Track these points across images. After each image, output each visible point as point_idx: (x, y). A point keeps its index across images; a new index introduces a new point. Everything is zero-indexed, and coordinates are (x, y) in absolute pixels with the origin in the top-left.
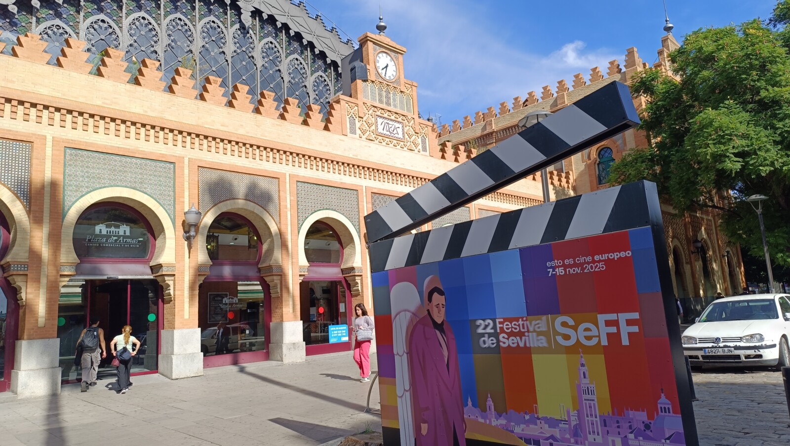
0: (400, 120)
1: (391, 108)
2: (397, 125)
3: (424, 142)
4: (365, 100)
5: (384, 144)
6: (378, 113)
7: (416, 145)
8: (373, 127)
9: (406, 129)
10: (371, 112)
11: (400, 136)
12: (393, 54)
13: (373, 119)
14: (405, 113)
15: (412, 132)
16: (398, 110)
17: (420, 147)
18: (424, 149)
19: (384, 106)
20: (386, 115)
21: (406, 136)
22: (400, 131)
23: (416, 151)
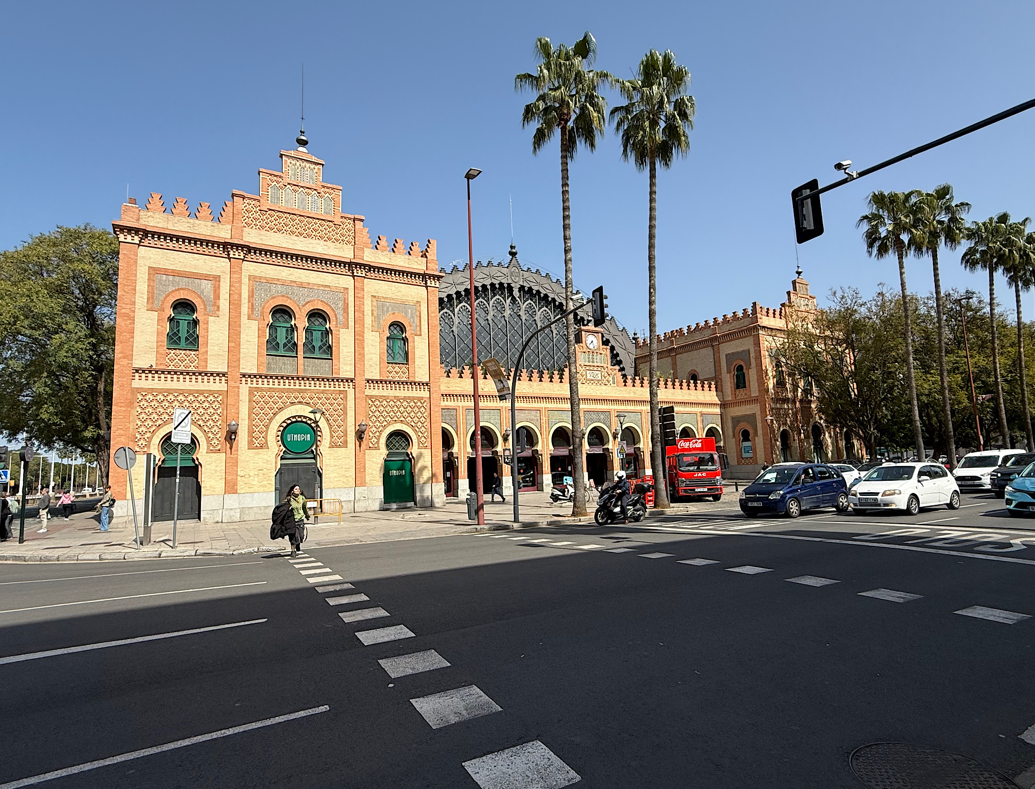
0: (599, 369)
1: (595, 364)
2: (597, 372)
3: (613, 379)
4: (580, 363)
5: (591, 384)
6: (588, 368)
7: (609, 382)
8: (585, 376)
9: (603, 374)
10: (584, 368)
11: (600, 378)
12: (595, 334)
13: (585, 372)
14: (602, 365)
15: (606, 375)
16: (599, 364)
17: (611, 382)
18: (614, 383)
19: (591, 364)
20: (591, 369)
21: (603, 378)
22: (600, 375)
23: (609, 385)
